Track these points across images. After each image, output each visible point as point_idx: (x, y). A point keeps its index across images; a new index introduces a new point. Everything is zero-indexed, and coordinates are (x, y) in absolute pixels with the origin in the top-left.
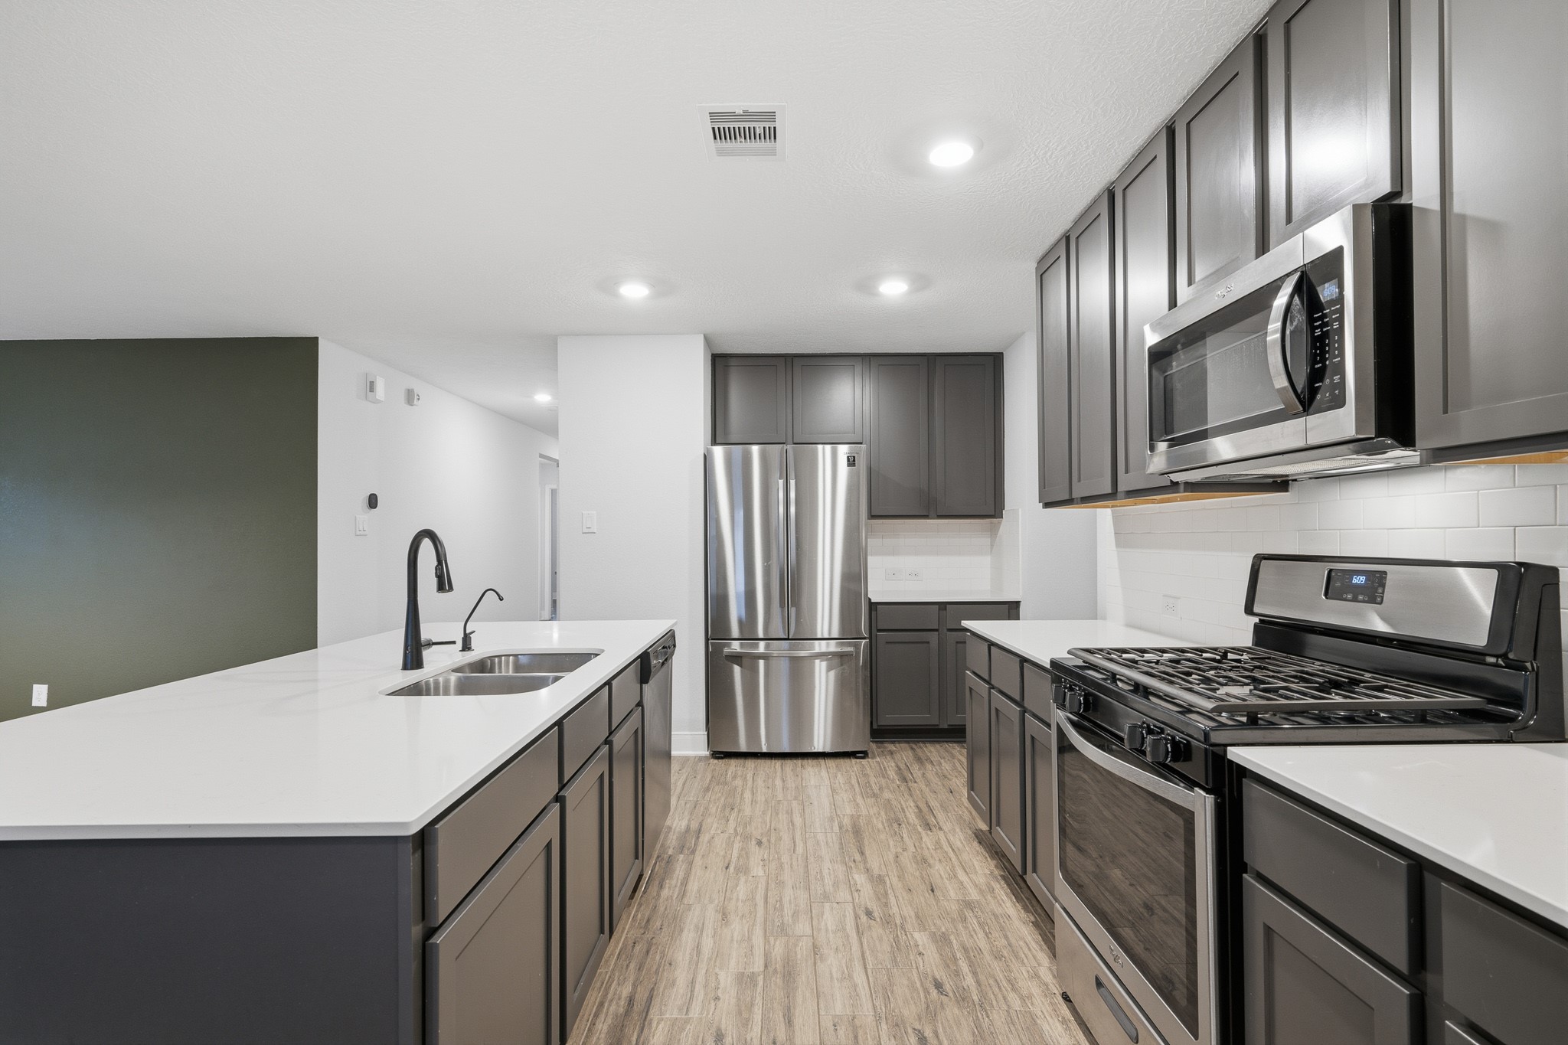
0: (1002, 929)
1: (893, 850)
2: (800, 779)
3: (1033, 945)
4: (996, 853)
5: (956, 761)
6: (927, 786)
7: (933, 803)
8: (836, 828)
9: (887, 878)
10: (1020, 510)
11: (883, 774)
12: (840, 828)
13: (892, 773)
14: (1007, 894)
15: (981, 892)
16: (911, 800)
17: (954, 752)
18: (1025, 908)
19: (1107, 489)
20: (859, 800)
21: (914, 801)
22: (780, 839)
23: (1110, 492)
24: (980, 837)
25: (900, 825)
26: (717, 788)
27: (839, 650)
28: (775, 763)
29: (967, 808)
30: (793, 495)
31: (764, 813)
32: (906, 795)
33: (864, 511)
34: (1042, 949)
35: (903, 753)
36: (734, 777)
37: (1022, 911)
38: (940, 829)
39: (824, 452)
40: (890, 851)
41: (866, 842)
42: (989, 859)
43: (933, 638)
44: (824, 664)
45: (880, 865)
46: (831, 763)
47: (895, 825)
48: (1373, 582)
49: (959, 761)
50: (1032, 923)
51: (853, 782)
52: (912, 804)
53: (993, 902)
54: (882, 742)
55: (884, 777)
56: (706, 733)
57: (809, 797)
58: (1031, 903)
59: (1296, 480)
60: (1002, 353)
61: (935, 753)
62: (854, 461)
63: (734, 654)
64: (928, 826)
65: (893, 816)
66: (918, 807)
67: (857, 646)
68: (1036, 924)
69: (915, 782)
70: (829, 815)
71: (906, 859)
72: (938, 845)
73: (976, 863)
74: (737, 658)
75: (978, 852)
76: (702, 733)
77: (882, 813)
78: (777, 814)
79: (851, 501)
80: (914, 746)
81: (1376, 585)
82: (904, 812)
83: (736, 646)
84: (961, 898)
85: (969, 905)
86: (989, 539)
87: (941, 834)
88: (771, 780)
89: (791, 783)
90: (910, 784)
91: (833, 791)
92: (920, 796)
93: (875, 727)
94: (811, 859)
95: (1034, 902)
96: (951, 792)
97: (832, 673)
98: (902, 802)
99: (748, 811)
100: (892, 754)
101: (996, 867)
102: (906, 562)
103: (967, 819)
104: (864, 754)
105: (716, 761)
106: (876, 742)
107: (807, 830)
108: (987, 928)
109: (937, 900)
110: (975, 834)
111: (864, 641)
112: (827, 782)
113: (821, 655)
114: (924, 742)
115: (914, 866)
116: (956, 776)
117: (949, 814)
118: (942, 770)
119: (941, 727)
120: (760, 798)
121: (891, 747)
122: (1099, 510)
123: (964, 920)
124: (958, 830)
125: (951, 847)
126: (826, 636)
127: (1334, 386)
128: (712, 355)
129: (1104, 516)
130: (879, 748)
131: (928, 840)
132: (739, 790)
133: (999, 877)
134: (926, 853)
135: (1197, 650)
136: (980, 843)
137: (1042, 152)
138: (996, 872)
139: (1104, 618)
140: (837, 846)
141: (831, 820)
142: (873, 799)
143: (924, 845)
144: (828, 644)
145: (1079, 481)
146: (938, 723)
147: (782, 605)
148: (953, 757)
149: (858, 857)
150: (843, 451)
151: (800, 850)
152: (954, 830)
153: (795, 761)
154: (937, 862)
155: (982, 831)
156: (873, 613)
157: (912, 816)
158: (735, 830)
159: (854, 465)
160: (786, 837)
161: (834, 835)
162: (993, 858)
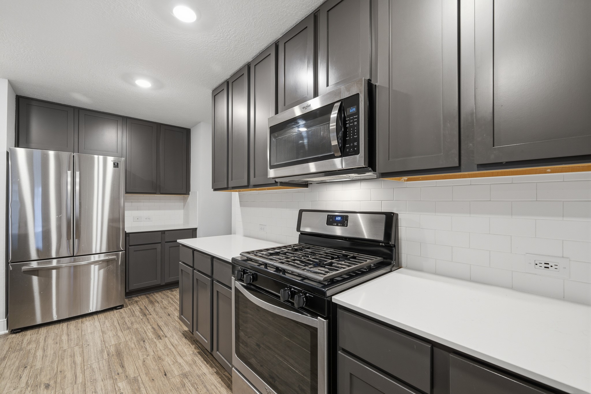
0: (203, 383)
1: (141, 358)
2: (80, 331)
3: (218, 385)
4: (194, 341)
5: (169, 298)
6: (156, 315)
7: (161, 323)
8: (105, 356)
9: (139, 378)
10: (198, 192)
11: (133, 314)
12: (108, 355)
13: (138, 313)
14: (202, 361)
15: (190, 365)
16: (149, 325)
17: (168, 294)
18: (212, 366)
19: (246, 184)
20: (120, 334)
21: (151, 325)
22: (65, 377)
23: (247, 185)
24: (185, 335)
25: (144, 341)
26: (13, 355)
27: (107, 258)
28: (62, 325)
29: (177, 321)
30: (77, 180)
31: (52, 362)
32: (146, 323)
33: (123, 190)
34: (222, 386)
35: (143, 301)
36: (29, 343)
37: (210, 368)
38: (166, 337)
39: (98, 159)
40: (139, 359)
41: (125, 359)
42: (191, 345)
43: (159, 246)
44: (97, 267)
45: (135, 370)
46: (101, 316)
47: (142, 343)
48: (343, 220)
49: (171, 298)
50: (216, 373)
51: (115, 324)
52: (150, 327)
53: (196, 369)
54: (131, 297)
55: (133, 316)
56: (6, 320)
57: (87, 341)
58: (213, 362)
59: (311, 184)
60: (190, 129)
61: (159, 297)
62: (118, 165)
63: (31, 270)
64: (159, 337)
65: (140, 337)
66: (153, 328)
67: (117, 255)
68: (217, 373)
69: (151, 315)
70: (100, 349)
71: (150, 361)
72: (166, 346)
73: (185, 350)
74: (35, 272)
75: (185, 344)
76: (3, 320)
77: (134, 337)
78: (63, 360)
79: (114, 185)
80: (148, 296)
81: (344, 220)
82: (146, 333)
83: (34, 265)
84: (181, 373)
85: (185, 375)
86: (183, 204)
87: (166, 339)
88: (58, 338)
89: (74, 336)
90: (148, 316)
91: (103, 332)
92: (154, 321)
93: (127, 291)
94: (88, 384)
95: (214, 361)
96: (169, 315)
97: (102, 271)
98: (144, 327)
99: (38, 364)
100: (137, 302)
101: (195, 348)
102: (144, 213)
103: (178, 327)
104: (121, 307)
105: (14, 335)
106: (128, 298)
107: (85, 364)
108: (195, 386)
109: (169, 380)
110: (183, 334)
111: (120, 252)
112: (99, 328)
113: (95, 263)
114: (153, 293)
115: (154, 363)
116: (170, 306)
117: (170, 327)
118: (163, 305)
119: (162, 284)
120: (50, 352)
121: (136, 299)
122: (233, 193)
123: (184, 385)
124: (174, 334)
125: (172, 345)
126: (98, 252)
127: (354, 146)
128: (16, 95)
129: (235, 195)
130: (130, 301)
131: (160, 345)
132: (33, 351)
133: (197, 354)
134: (160, 353)
135: (285, 247)
136: (186, 338)
137: (226, 34)
138: (196, 351)
139: (235, 234)
140: (106, 368)
141: (102, 351)
142: (128, 331)
143: (158, 349)
144: (99, 256)
145: (232, 180)
146: (160, 283)
147: (68, 238)
148: (168, 297)
149: (120, 370)
150: (110, 160)
151: (80, 380)
152: (173, 335)
153: (77, 321)
154: (166, 357)
155: (186, 331)
156: (127, 238)
157: (150, 335)
158: (27, 383)
159: (118, 167)
160: (69, 375)
161: (104, 361)
162: (193, 344)
